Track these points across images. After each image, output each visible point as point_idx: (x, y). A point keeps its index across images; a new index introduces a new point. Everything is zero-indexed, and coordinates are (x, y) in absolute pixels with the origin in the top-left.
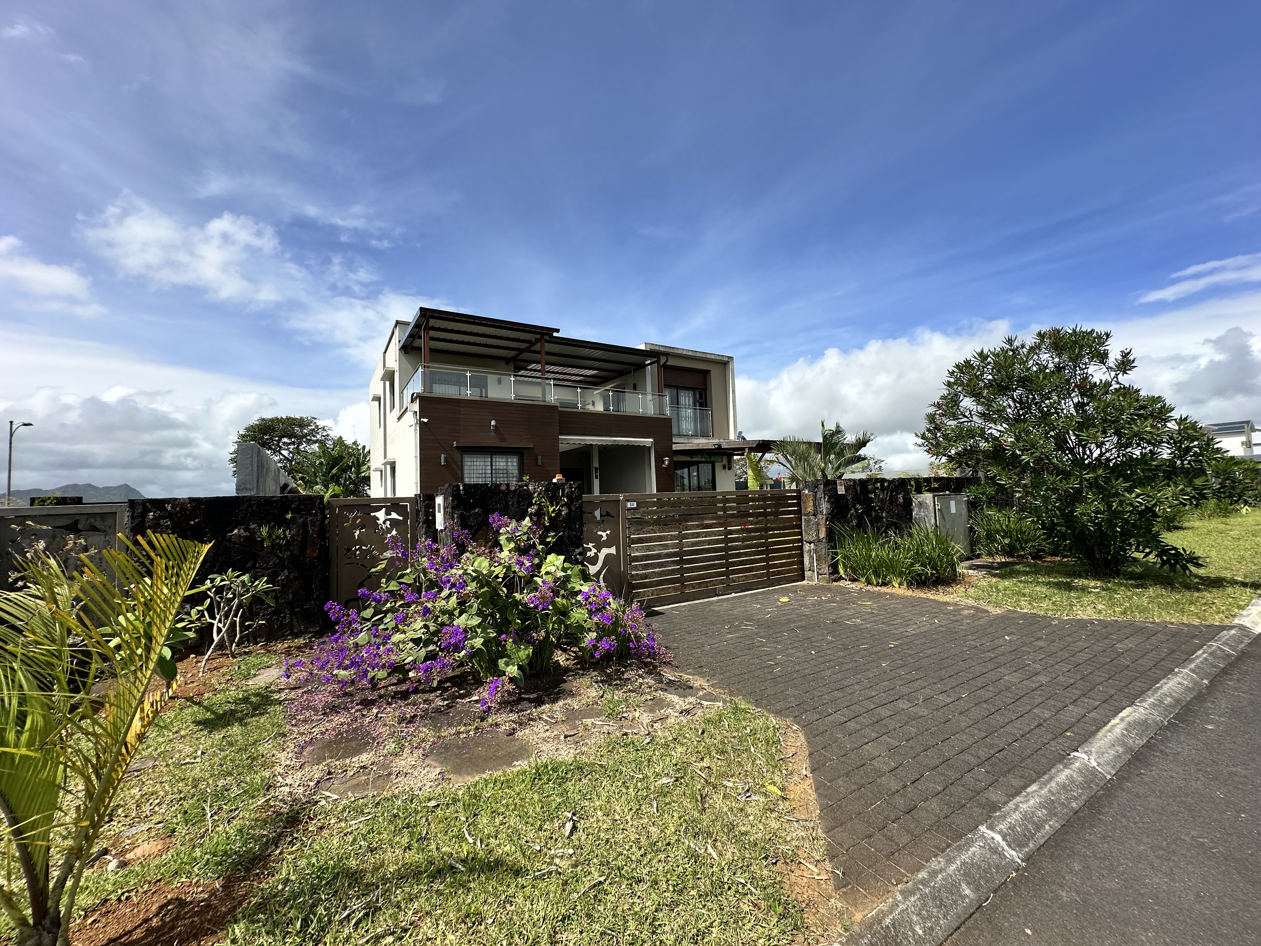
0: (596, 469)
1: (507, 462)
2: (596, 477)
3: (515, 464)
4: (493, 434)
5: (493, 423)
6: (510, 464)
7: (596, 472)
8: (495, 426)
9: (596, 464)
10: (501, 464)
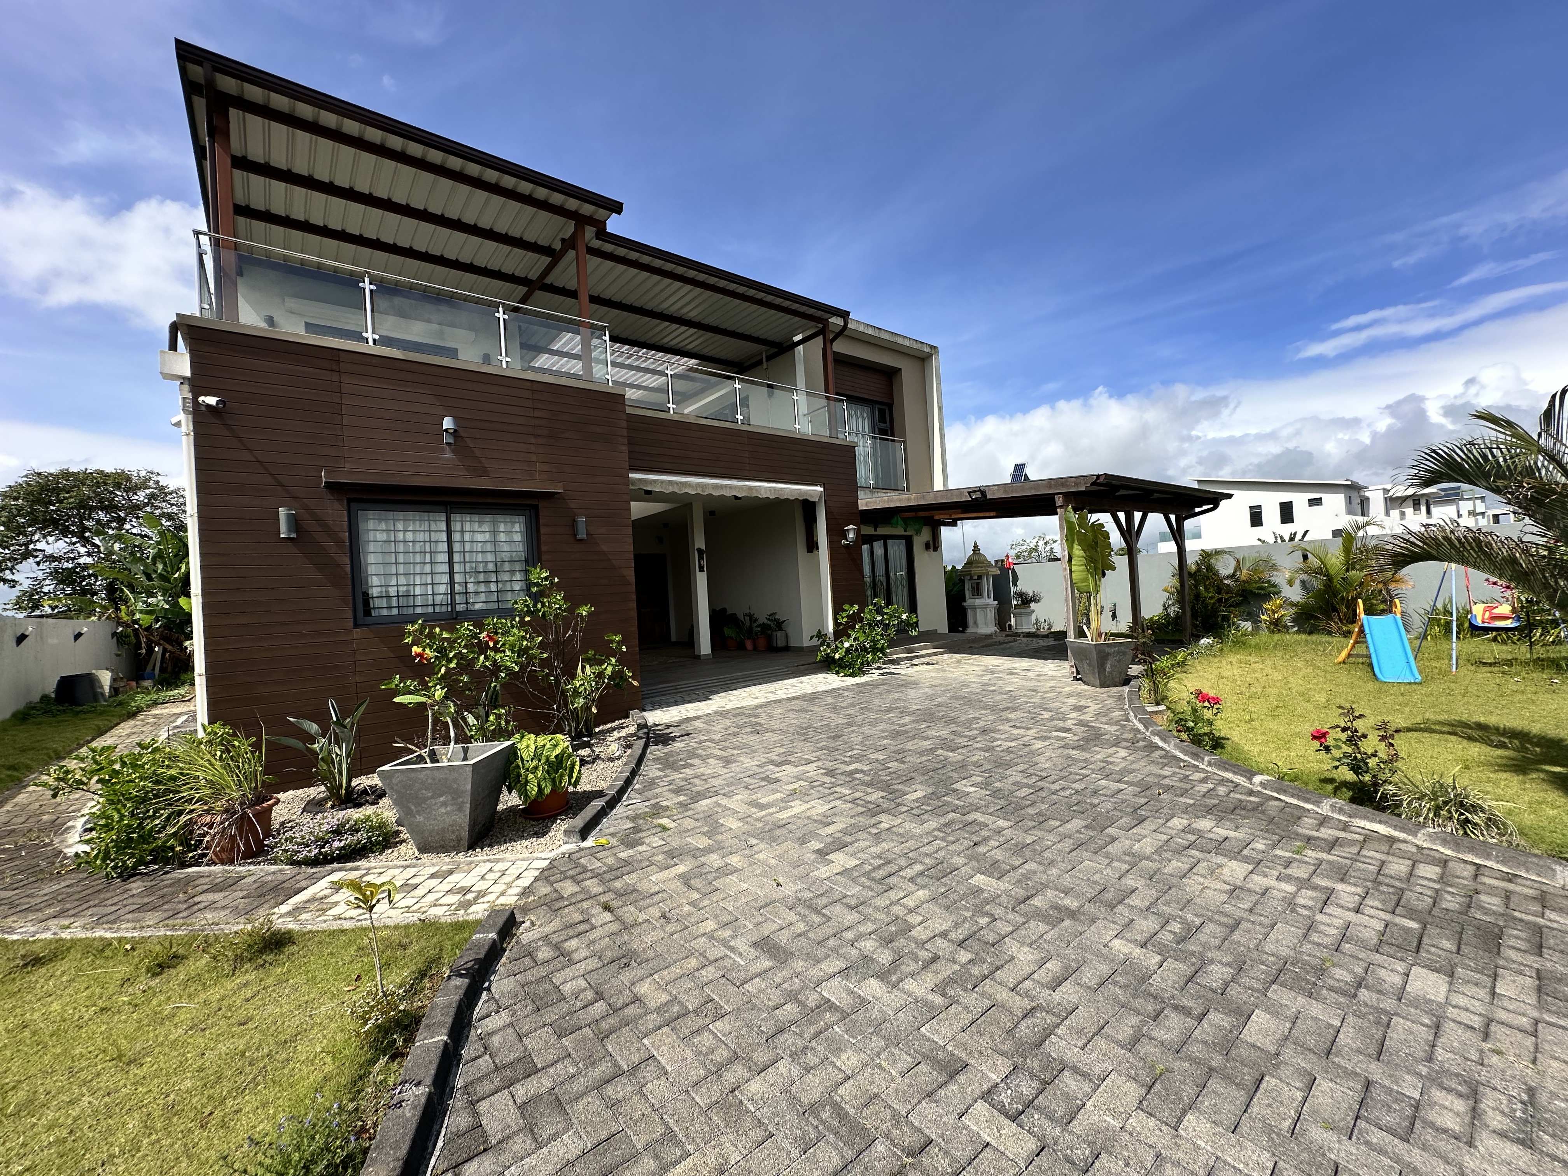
0: (700, 551)
1: (495, 532)
2: (701, 569)
3: (518, 537)
4: (448, 455)
5: (448, 423)
6: (502, 537)
7: (701, 558)
8: (455, 433)
9: (700, 542)
10: (479, 537)
